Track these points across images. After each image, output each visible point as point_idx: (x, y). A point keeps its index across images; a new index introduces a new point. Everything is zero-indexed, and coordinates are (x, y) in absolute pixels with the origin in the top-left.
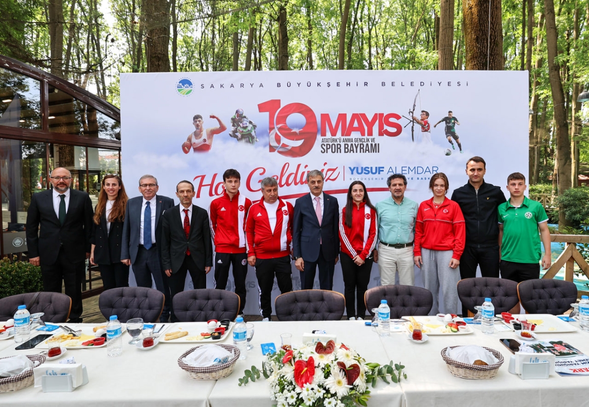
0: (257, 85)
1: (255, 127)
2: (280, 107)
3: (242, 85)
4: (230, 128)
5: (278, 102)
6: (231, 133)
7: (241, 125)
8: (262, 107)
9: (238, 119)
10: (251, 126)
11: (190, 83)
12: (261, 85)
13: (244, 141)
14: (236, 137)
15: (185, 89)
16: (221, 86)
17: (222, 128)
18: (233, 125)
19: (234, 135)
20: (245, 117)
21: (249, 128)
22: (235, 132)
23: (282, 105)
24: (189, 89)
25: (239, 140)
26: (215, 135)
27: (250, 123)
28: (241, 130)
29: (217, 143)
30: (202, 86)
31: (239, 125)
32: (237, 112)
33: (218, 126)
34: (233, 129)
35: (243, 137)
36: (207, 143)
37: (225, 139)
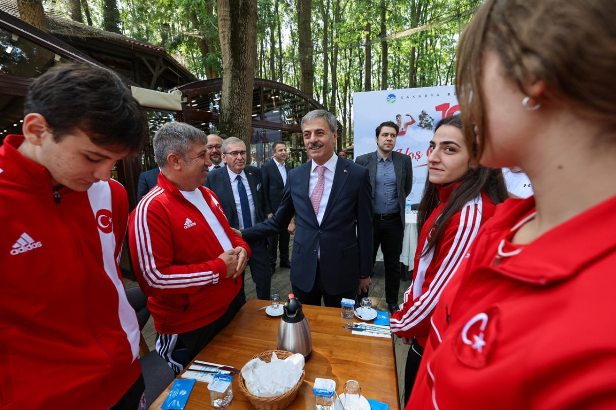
0: (435, 95)
1: (433, 120)
2: (449, 107)
3: (426, 96)
4: (418, 121)
5: (448, 105)
6: (418, 124)
7: (425, 119)
8: (438, 108)
9: (423, 116)
10: (431, 119)
11: (394, 96)
12: (438, 95)
13: (426, 128)
14: (421, 126)
15: (392, 100)
16: (413, 97)
17: (413, 122)
18: (420, 120)
19: (420, 125)
20: (427, 114)
21: (429, 121)
22: (421, 123)
23: (451, 106)
24: (394, 99)
25: (423, 128)
26: (409, 126)
27: (430, 118)
28: (425, 122)
29: (410, 130)
30: (402, 98)
31: (423, 119)
32: (422, 112)
33: (411, 120)
34: (420, 122)
35: (426, 126)
36: (404, 130)
37: (415, 128)
